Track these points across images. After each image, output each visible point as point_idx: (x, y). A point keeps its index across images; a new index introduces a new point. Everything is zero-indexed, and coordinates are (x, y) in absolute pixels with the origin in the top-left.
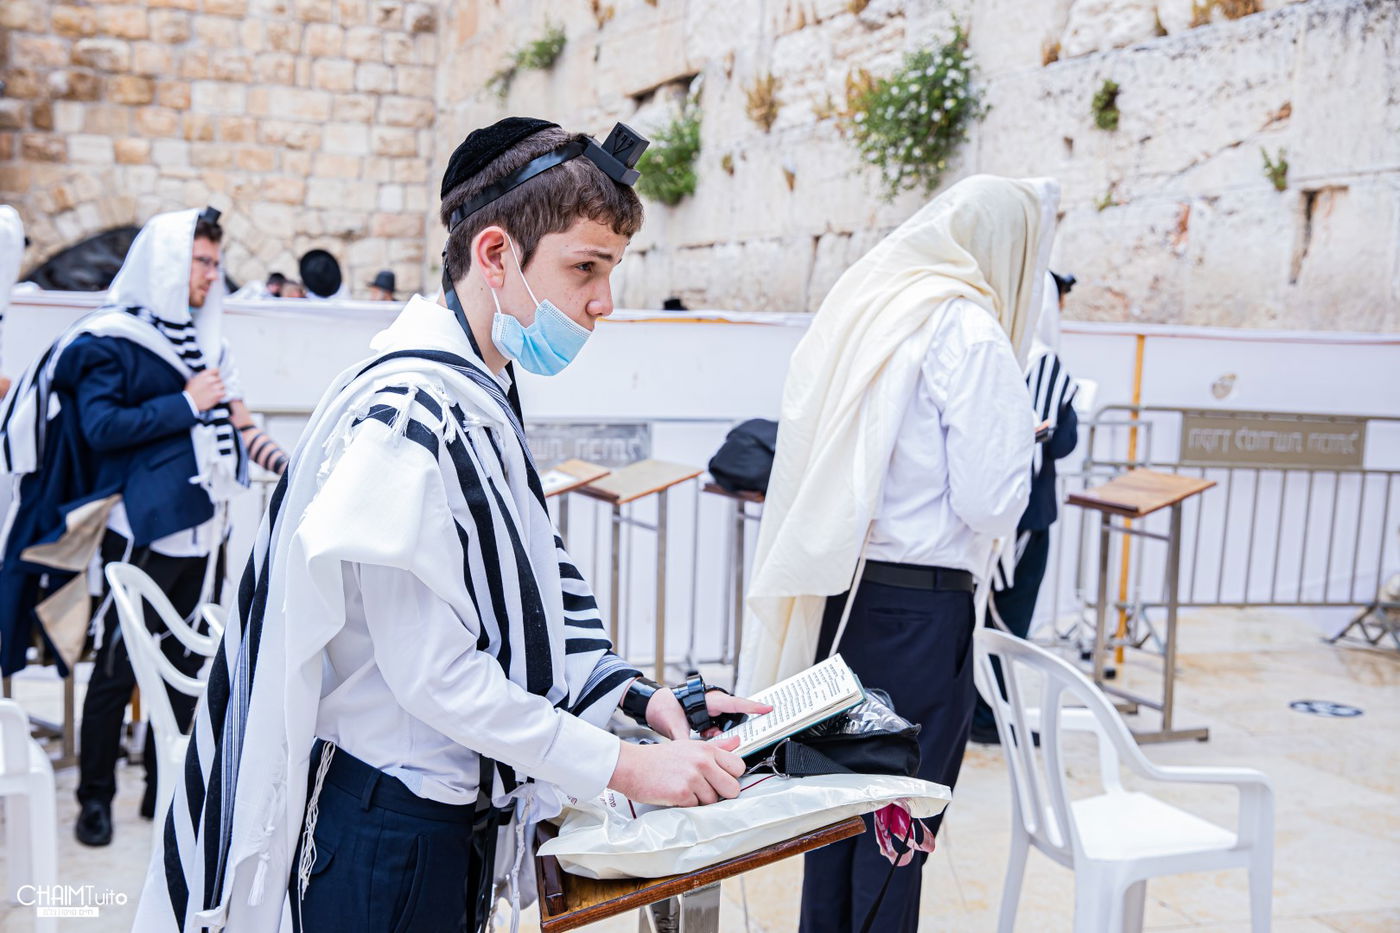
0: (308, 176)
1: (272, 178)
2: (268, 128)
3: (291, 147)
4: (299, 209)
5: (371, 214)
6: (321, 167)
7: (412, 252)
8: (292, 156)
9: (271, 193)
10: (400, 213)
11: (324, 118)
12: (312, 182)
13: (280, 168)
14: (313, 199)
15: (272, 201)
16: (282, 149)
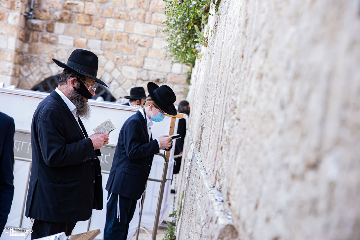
0: (145, 57)
1: (130, 57)
2: (132, 37)
3: (140, 45)
4: (140, 70)
5: (168, 74)
6: (150, 54)
7: (182, 90)
8: (140, 49)
9: (129, 63)
10: (180, 74)
11: (154, 35)
12: (146, 59)
13: (135, 53)
14: (146, 67)
15: (130, 66)
16: (136, 46)
